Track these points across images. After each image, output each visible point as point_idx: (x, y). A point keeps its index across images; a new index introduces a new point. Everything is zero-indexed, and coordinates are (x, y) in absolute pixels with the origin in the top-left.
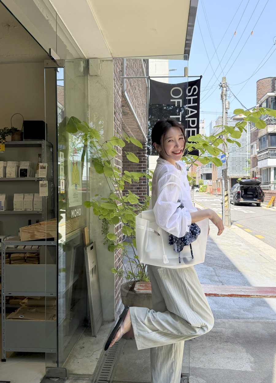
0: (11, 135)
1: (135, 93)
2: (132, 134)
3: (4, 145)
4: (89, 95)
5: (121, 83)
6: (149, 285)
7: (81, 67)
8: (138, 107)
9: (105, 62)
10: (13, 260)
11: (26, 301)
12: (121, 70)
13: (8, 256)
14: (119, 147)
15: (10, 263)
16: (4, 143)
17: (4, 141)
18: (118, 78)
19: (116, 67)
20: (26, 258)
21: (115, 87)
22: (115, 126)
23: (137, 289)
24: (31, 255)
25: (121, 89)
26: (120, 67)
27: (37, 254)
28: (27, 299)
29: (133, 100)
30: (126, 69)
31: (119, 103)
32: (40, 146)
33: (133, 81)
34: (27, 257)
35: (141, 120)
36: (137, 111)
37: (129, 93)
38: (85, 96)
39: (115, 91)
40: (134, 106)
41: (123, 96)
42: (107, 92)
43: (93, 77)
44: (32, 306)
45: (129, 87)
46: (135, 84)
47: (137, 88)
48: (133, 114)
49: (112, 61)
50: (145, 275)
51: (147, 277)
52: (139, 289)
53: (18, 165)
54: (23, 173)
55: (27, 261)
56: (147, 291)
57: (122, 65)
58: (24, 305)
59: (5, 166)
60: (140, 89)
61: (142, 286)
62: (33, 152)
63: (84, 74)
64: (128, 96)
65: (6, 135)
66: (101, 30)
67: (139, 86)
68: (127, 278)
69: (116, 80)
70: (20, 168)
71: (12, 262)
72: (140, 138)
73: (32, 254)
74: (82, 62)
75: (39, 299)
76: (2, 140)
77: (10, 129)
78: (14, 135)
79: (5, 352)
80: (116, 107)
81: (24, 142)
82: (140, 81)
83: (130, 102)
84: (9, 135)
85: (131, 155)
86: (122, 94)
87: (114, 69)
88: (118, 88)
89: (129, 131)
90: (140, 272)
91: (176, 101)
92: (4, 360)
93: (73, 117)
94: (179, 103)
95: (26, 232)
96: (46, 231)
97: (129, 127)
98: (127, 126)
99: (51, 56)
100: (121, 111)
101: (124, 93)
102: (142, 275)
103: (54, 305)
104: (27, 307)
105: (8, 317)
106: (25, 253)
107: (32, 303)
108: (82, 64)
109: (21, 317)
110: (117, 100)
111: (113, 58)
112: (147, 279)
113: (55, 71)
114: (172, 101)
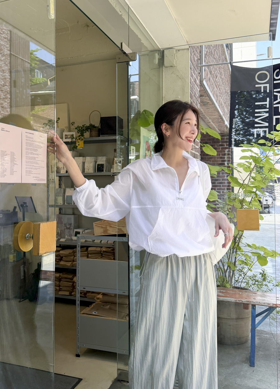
0: (89, 132)
1: (216, 81)
2: (214, 125)
3: (83, 142)
4: (164, 87)
5: (199, 72)
6: (230, 292)
7: (156, 59)
8: (219, 96)
9: (180, 51)
10: (91, 254)
11: (100, 296)
12: (199, 58)
13: (86, 249)
15: (88, 257)
16: (82, 139)
17: (82, 138)
18: (195, 67)
19: (193, 56)
20: (102, 252)
21: (192, 76)
24: (107, 250)
26: (198, 55)
27: (112, 249)
28: (101, 295)
29: (214, 88)
30: (205, 57)
31: (196, 93)
32: (115, 141)
33: (213, 69)
34: (104, 251)
35: (224, 110)
36: (218, 100)
37: (208, 82)
38: (159, 88)
39: (192, 80)
40: (215, 95)
41: (202, 85)
42: (183, 82)
43: (168, 68)
44: (106, 303)
46: (217, 71)
48: (213, 103)
49: (188, 49)
50: (226, 281)
51: (228, 283)
53: (95, 160)
54: (100, 168)
55: (103, 255)
56: (228, 298)
57: (200, 53)
58: (99, 301)
59: (84, 161)
60: (223, 77)
61: (222, 292)
62: (109, 147)
63: (158, 66)
64: (208, 85)
65: (84, 132)
66: (175, 18)
67: (221, 74)
69: (193, 69)
70: (97, 163)
71: (89, 256)
72: (222, 129)
73: (108, 249)
74: (157, 54)
75: (113, 295)
76: (81, 136)
77: (88, 126)
78: (92, 131)
79: (79, 347)
80: (193, 97)
81: (102, 138)
82: (222, 68)
83: (210, 90)
84: (87, 132)
85: (208, 147)
86: (201, 83)
87: (191, 57)
88: (195, 77)
89: (210, 122)
90: (220, 277)
91: (262, 86)
92: (78, 356)
93: (145, 111)
94: (265, 88)
95: (99, 227)
96: (117, 227)
97: (210, 118)
98: (207, 117)
99: (123, 50)
100: (199, 101)
101: (203, 82)
102: (222, 280)
103: (128, 303)
104: (101, 303)
105: (82, 312)
106: (102, 247)
107: (107, 299)
108: (157, 56)
109: (95, 313)
110: (194, 89)
111: (190, 47)
112: (228, 286)
113: (127, 66)
114: (257, 86)
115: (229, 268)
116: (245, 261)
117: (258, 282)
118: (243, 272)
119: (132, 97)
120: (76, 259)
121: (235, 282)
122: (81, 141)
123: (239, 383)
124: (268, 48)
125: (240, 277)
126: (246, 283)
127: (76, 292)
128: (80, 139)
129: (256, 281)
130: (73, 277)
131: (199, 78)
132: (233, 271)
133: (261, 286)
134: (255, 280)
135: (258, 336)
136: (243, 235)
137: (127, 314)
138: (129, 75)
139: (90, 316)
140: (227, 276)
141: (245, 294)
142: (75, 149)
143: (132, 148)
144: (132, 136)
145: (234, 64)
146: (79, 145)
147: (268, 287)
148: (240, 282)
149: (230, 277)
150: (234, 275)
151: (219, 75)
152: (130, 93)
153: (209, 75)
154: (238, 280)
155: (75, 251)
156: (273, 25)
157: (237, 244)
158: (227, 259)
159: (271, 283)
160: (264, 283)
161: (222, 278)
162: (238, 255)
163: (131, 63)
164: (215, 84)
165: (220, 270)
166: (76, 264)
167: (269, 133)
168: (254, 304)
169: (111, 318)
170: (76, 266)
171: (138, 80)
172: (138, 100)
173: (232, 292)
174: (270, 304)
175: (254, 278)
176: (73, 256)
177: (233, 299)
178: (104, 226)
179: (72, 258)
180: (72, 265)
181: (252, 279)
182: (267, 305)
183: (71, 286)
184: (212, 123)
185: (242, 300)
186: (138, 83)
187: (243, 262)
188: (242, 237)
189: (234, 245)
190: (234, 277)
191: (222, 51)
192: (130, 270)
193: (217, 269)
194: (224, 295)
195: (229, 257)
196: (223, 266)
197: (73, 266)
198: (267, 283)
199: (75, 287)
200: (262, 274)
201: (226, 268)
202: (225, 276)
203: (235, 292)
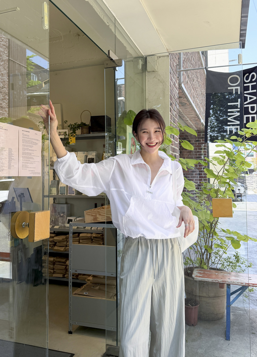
0: (80, 129)
1: (193, 84)
2: (191, 123)
3: (75, 138)
4: (147, 90)
5: (178, 76)
6: (207, 273)
7: (140, 64)
8: (196, 97)
9: (161, 58)
10: (82, 239)
11: (91, 278)
12: (178, 64)
13: (78, 235)
14: (175, 136)
15: (79, 242)
16: (74, 136)
17: (74, 135)
18: (174, 72)
19: (173, 62)
20: (92, 238)
21: (172, 80)
22: (171, 116)
23: (196, 276)
24: (97, 236)
26: (177, 61)
27: (102, 234)
28: (92, 277)
29: (191, 90)
30: (183, 63)
31: (175, 95)
32: (104, 137)
33: (191, 73)
34: (94, 237)
35: (200, 109)
36: (195, 101)
37: (186, 85)
38: (143, 91)
39: (172, 83)
40: (192, 96)
41: (180, 88)
42: (164, 86)
43: (150, 73)
44: (96, 284)
46: (194, 76)
48: (190, 104)
49: (168, 56)
50: (204, 263)
51: (206, 265)
53: (86, 154)
55: (93, 241)
56: (206, 279)
57: (179, 59)
58: (89, 282)
61: (200, 273)
62: (98, 143)
63: (142, 71)
64: (185, 87)
65: (76, 129)
66: (156, 28)
67: (197, 78)
68: (186, 264)
69: (173, 73)
70: (88, 158)
71: (81, 241)
72: (199, 127)
73: (98, 234)
74: (140, 61)
75: (102, 277)
76: (73, 133)
77: (79, 124)
78: (83, 129)
79: (71, 325)
80: (172, 99)
81: (92, 135)
82: (199, 73)
83: (188, 92)
84: (79, 130)
85: (186, 142)
86: (179, 86)
87: (170, 63)
88: (175, 81)
89: (188, 120)
90: (198, 259)
91: (234, 88)
92: (70, 333)
93: (130, 111)
94: (236, 90)
95: (90, 215)
96: (106, 215)
97: (187, 117)
98: (185, 116)
99: (110, 57)
100: (178, 102)
101: (181, 85)
102: (201, 262)
103: (115, 284)
104: (91, 284)
105: (74, 293)
106: (92, 233)
107: (96, 280)
108: (141, 62)
109: (86, 293)
110: (173, 92)
111: (169, 54)
112: (205, 267)
113: (114, 71)
114: (229, 88)
115: (206, 251)
116: (221, 245)
117: (232, 263)
118: (219, 254)
119: (119, 99)
120: (69, 244)
121: (212, 263)
122: (73, 137)
123: (216, 355)
124: (239, 55)
125: (216, 259)
126: (221, 265)
127: (68, 275)
128: (72, 136)
129: (230, 263)
130: (66, 261)
131: (178, 81)
132: (210, 254)
133: (235, 267)
134: (229, 261)
135: (233, 312)
136: (218, 221)
137: (115, 294)
138: (116, 78)
139: (81, 296)
140: (205, 258)
141: (221, 274)
142: (68, 145)
143: (119, 144)
144: (119, 133)
145: (209, 69)
146: (71, 141)
147: (241, 268)
148: (216, 264)
149: (207, 259)
150: (211, 258)
151: (195, 79)
152: (117, 94)
153: (187, 79)
154: (214, 262)
155: (68, 237)
156: (243, 35)
157: (213, 229)
158: (204, 243)
159: (243, 264)
160: (238, 264)
161: (200, 260)
162: (214, 239)
163: (117, 68)
164: (192, 87)
165: (198, 253)
166: (68, 249)
167: (240, 130)
168: (229, 283)
169: (100, 298)
170: (68, 251)
171: (124, 83)
172: (124, 101)
173: (209, 273)
174: (243, 283)
175: (229, 260)
176: (66, 242)
177: (210, 279)
178: (94, 214)
179: (65, 243)
180: (65, 249)
181: (227, 261)
182: (241, 284)
183: (64, 269)
184: (189, 121)
185: (218, 280)
186: (124, 86)
187: (218, 245)
188: (218, 223)
189: (210, 230)
190: (210, 259)
191: (198, 58)
192: (118, 254)
193: (196, 252)
195: (206, 241)
196: (201, 249)
197: (66, 251)
198: (241, 265)
199: (68, 270)
200: (236, 256)
201: (203, 251)
202: (202, 258)
203: (212, 272)
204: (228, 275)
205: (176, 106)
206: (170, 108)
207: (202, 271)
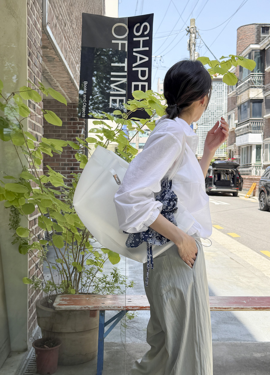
1: (65, 30)
2: (63, 91)
6: (75, 299)
8: (69, 52)
14: (37, 105)
18: (35, 4)
22: (30, 74)
23: (58, 305)
25: (40, 21)
29: (61, 40)
31: (37, 42)
36: (68, 56)
39: (31, 22)
40: (63, 49)
41: (44, 32)
45: (55, 21)
47: (68, 23)
48: (61, 60)
50: (71, 286)
51: (74, 288)
52: (60, 304)
56: (72, 306)
60: (74, 26)
61: (65, 300)
64: (53, 33)
67: (71, 22)
68: (46, 291)
80: (32, 46)
83: (57, 42)
85: (51, 114)
86: (43, 29)
88: (35, 19)
90: (64, 282)
91: (120, 42)
100: (42, 53)
101: (46, 27)
102: (67, 286)
110: (33, 36)
112: (73, 291)
114: (113, 42)
115: (75, 270)
117: (109, 284)
118: (92, 273)
121: (82, 286)
125: (89, 280)
129: (106, 284)
132: (80, 273)
133: (112, 289)
140: (73, 280)
141: (93, 299)
148: (88, 286)
149: (76, 281)
150: (81, 279)
154: (85, 284)
157: (85, 239)
158: (73, 259)
161: (66, 283)
162: (86, 253)
165: (63, 273)
168: (103, 309)
173: (77, 298)
174: (120, 307)
175: (104, 280)
177: (78, 306)
181: (102, 281)
182: (117, 309)
185: (89, 306)
189: (81, 241)
190: (80, 281)
193: (60, 271)
194: (68, 302)
195: (75, 257)
196: (69, 269)
198: (120, 285)
200: (114, 274)
201: (71, 270)
202: (70, 280)
203: (81, 298)
204: (103, 299)
205: (37, 58)
206: (29, 60)
207: (68, 297)
